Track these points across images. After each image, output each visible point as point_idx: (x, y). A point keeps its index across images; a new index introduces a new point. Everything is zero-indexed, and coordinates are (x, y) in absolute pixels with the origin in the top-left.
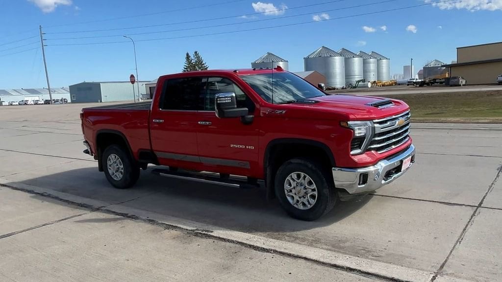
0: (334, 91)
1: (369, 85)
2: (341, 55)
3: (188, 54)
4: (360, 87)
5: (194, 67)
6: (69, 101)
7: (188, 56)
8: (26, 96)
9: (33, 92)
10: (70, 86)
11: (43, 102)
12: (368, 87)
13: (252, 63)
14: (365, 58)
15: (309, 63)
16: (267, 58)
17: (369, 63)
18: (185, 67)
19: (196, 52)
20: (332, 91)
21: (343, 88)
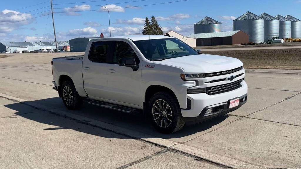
0: (253, 45)
1: (282, 41)
2: (262, 18)
3: (147, 19)
4: (275, 43)
5: (151, 27)
6: (69, 50)
7: (147, 20)
8: (43, 46)
9: (47, 43)
10: (70, 40)
11: (53, 51)
12: (281, 43)
13: (194, 25)
14: (281, 20)
15: (237, 24)
16: (206, 21)
17: (285, 24)
18: (145, 28)
19: (153, 17)
20: (252, 45)
21: (261, 44)
